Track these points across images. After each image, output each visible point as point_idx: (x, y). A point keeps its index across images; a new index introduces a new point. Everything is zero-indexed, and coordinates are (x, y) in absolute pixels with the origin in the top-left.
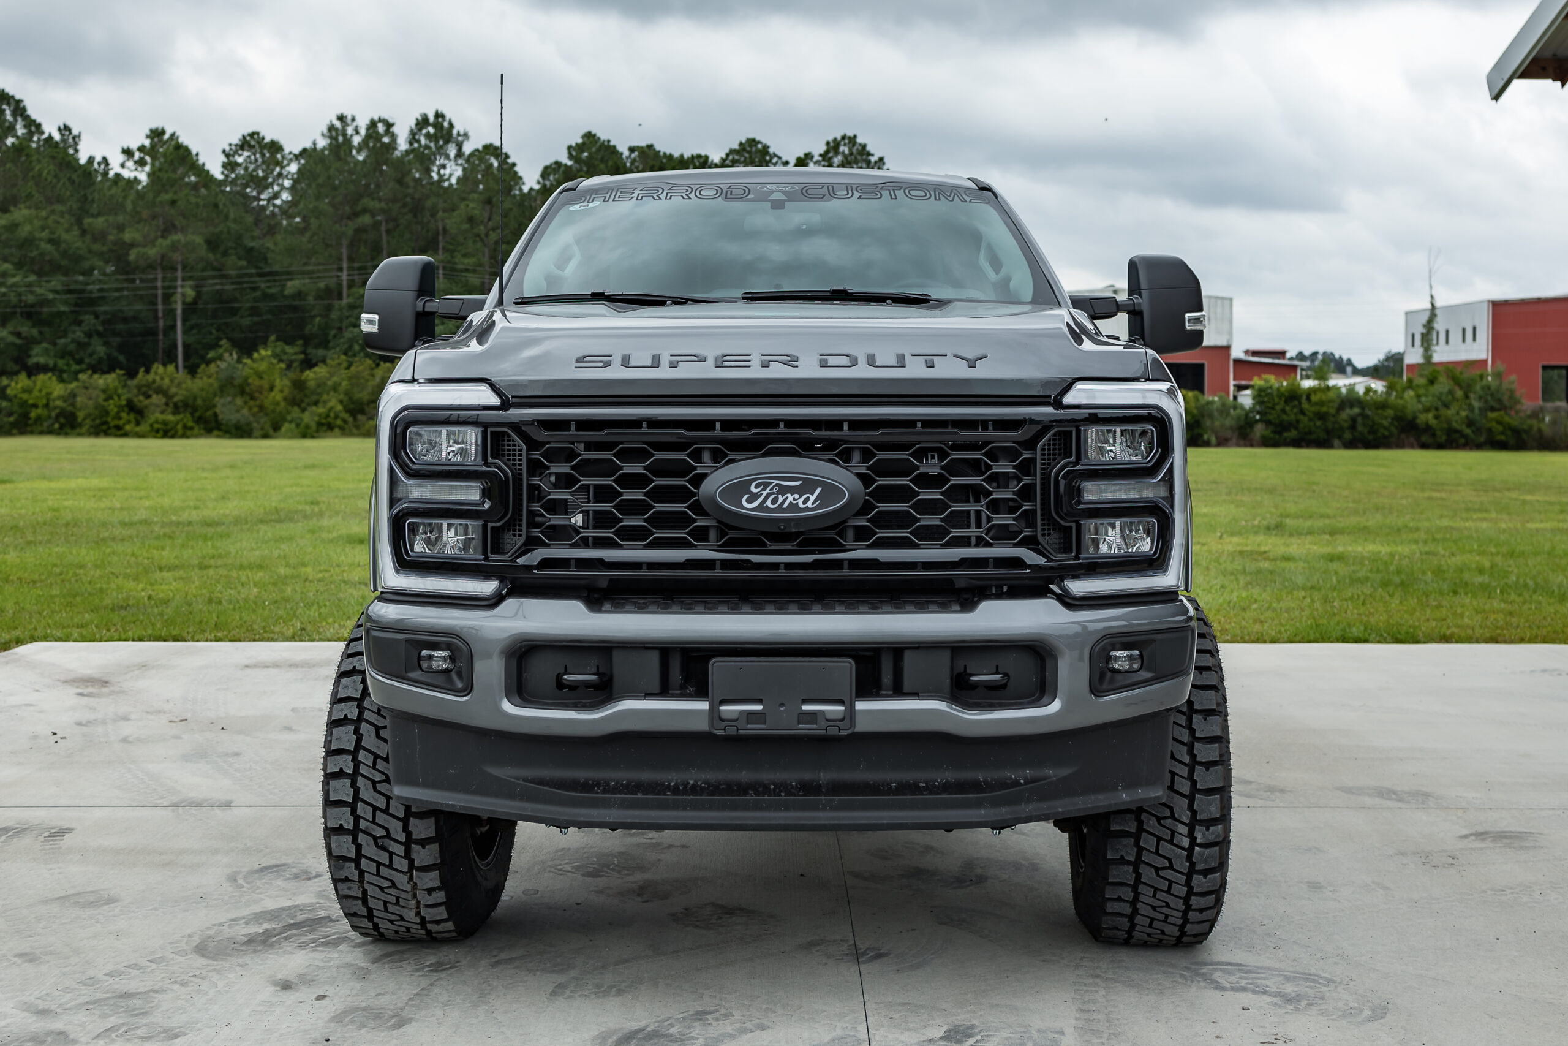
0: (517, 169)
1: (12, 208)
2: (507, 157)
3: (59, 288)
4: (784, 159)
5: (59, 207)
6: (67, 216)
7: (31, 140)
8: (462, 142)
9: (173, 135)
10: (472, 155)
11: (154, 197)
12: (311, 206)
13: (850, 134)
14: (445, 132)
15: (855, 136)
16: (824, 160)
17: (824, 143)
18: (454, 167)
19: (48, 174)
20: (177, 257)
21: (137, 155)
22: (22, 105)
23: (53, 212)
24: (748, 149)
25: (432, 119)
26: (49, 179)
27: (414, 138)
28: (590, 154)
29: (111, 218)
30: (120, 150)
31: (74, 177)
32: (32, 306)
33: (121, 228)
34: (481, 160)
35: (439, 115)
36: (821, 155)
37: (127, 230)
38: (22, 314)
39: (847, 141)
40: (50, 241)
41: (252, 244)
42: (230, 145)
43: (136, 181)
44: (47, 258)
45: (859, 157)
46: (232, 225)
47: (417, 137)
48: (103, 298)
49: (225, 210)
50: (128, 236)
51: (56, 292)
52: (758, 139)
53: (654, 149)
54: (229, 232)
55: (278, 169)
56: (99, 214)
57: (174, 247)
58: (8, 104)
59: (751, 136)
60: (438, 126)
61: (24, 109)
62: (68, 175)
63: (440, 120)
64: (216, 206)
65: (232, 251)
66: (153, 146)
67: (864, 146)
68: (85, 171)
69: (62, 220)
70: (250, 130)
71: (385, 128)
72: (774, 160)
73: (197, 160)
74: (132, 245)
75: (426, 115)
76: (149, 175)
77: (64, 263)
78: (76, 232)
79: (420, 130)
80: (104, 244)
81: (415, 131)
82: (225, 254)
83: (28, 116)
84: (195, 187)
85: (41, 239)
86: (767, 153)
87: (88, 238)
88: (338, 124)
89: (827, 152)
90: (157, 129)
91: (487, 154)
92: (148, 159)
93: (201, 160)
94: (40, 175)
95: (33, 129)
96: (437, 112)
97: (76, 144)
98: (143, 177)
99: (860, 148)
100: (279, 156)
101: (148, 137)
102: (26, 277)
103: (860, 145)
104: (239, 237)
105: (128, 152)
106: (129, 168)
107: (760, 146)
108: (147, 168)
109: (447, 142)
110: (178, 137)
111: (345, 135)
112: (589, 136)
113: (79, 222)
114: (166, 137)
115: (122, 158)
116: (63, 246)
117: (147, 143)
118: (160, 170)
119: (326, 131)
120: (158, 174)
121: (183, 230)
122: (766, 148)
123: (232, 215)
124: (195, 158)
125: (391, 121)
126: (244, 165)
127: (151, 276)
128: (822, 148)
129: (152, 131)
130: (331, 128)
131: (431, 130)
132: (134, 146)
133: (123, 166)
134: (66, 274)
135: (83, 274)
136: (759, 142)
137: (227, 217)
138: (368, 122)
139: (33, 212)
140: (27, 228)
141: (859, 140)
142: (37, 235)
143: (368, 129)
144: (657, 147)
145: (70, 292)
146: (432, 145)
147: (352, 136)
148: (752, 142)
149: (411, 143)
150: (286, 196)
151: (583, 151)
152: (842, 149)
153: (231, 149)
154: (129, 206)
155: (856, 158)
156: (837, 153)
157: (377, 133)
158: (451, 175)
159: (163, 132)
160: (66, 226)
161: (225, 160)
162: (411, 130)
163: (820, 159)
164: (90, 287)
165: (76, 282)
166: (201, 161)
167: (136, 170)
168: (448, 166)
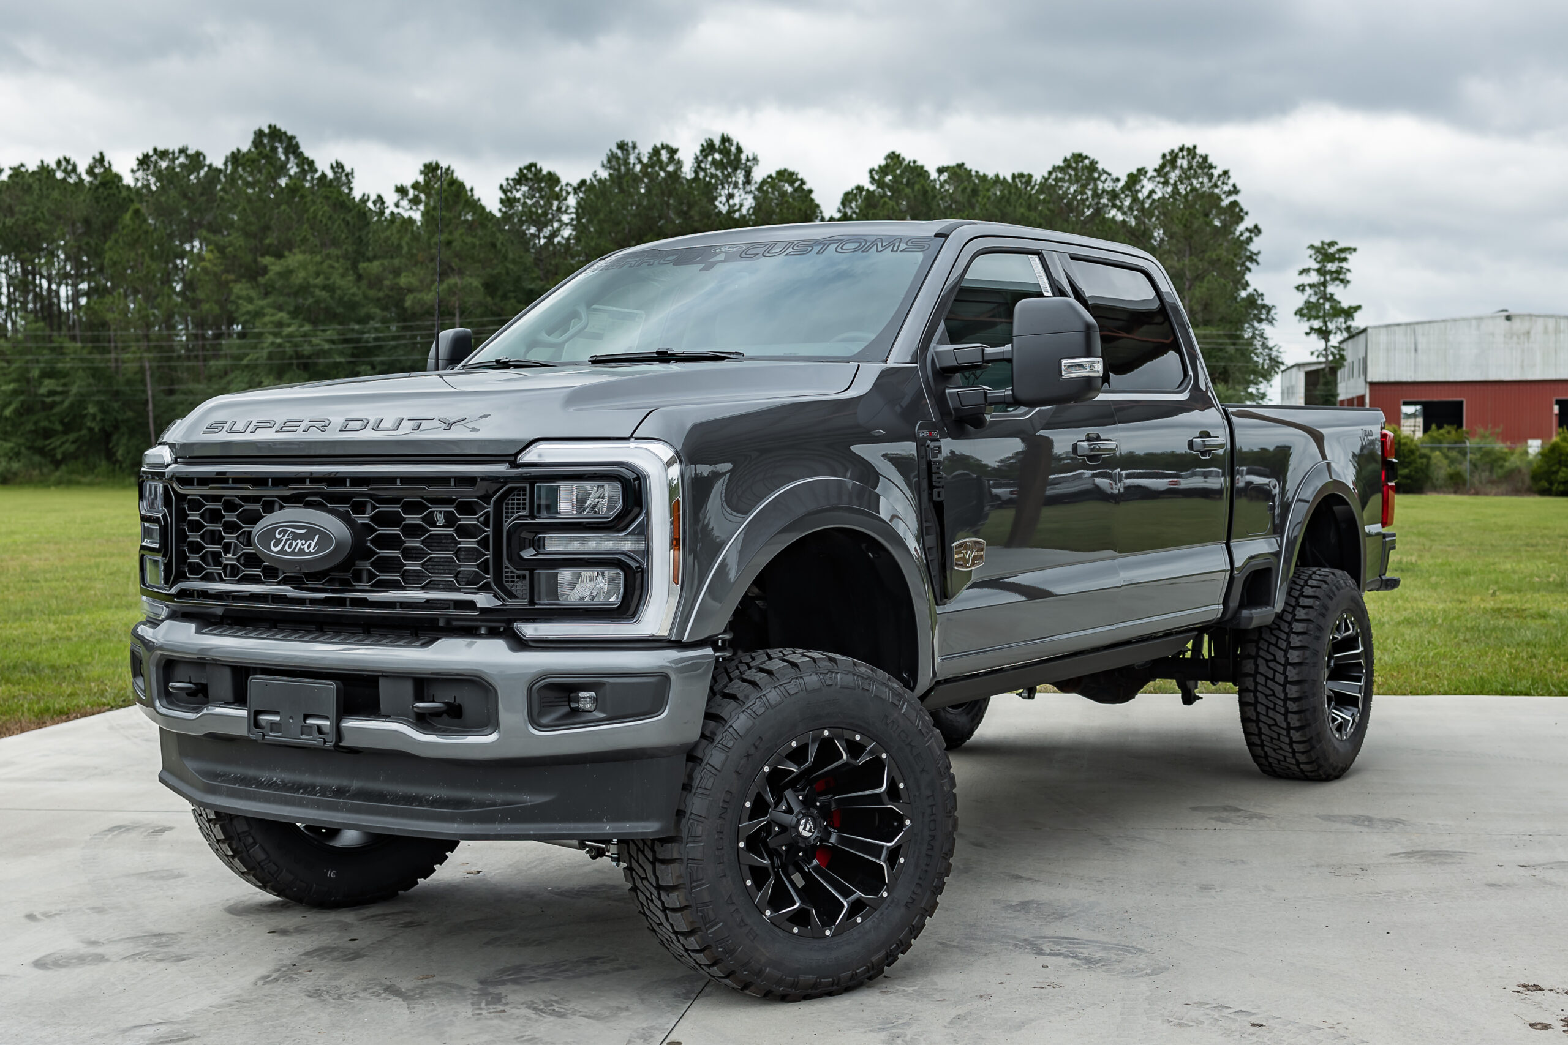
0: (813, 196)
1: (285, 253)
2: (803, 183)
3: (336, 337)
4: (1114, 176)
5: (334, 251)
6: (341, 260)
7: (304, 179)
8: (751, 168)
9: (447, 170)
10: (764, 182)
11: (429, 239)
12: (593, 244)
13: (1188, 145)
14: (732, 157)
15: (1194, 147)
16: (1159, 175)
18: (743, 196)
19: (322, 215)
20: (454, 301)
21: (411, 193)
22: (294, 143)
23: (328, 256)
24: (1074, 165)
25: (718, 143)
26: (324, 221)
27: (699, 166)
28: (894, 177)
29: (386, 262)
30: (393, 189)
31: (349, 218)
32: (309, 357)
33: (397, 272)
34: (773, 187)
35: (726, 140)
36: (1155, 170)
37: (404, 274)
38: (298, 365)
39: (1185, 153)
40: (324, 288)
41: (532, 286)
43: (411, 221)
44: (323, 305)
45: (1199, 171)
46: (511, 266)
47: (702, 165)
48: (380, 347)
49: (503, 250)
50: (403, 281)
51: (333, 342)
52: (1084, 154)
53: (966, 169)
54: (508, 274)
55: (556, 204)
56: (375, 257)
57: (451, 291)
58: (280, 141)
59: (1077, 151)
60: (725, 151)
61: (297, 147)
62: (343, 216)
63: (727, 145)
64: (494, 245)
65: (512, 295)
66: (427, 182)
67: (1205, 158)
68: (359, 210)
69: (336, 265)
70: (527, 162)
71: (668, 156)
72: (1103, 178)
73: (472, 196)
74: (410, 290)
75: (711, 140)
76: (423, 214)
77: (340, 310)
78: (351, 277)
79: (706, 157)
80: (380, 290)
81: (701, 158)
82: (505, 297)
83: (302, 154)
84: (470, 226)
85: (315, 286)
86: (1095, 169)
87: (364, 283)
88: (619, 152)
89: (1163, 167)
90: (431, 164)
91: (782, 181)
92: (423, 197)
94: (315, 217)
95: (306, 167)
96: (723, 136)
97: (349, 182)
98: (418, 216)
99: (1201, 160)
100: (557, 189)
101: (421, 172)
102: (301, 326)
103: (1201, 156)
104: (518, 279)
105: (401, 191)
106: (403, 208)
107: (1087, 162)
108: (422, 207)
109: (735, 169)
110: (452, 172)
111: (625, 162)
112: (894, 157)
113: (355, 266)
114: (441, 172)
115: (395, 197)
116: (338, 292)
117: (421, 179)
118: (436, 208)
119: (605, 162)
120: (432, 213)
121: (461, 273)
122: (1093, 163)
123: (511, 255)
124: (469, 194)
125: (676, 147)
126: (522, 201)
127: (429, 323)
128: (1158, 162)
129: (426, 166)
130: (612, 157)
131: (717, 156)
132: (408, 183)
133: (397, 205)
134: (340, 323)
135: (359, 322)
136: (1086, 157)
137: (505, 257)
138: (650, 149)
139: (308, 256)
140: (302, 274)
141: (1199, 151)
142: (312, 281)
143: (651, 157)
144: (968, 166)
145: (346, 341)
146: (719, 173)
147: (633, 164)
148: (1079, 157)
149: (696, 172)
150: (567, 232)
151: (887, 175)
152: (1179, 162)
153: (508, 184)
154: (405, 248)
155: (1196, 172)
156: (1174, 167)
157: (660, 161)
158: (741, 205)
159: (437, 167)
160: (341, 271)
161: (503, 195)
162: (697, 158)
163: (1155, 174)
164: (366, 336)
165: (353, 330)
166: (476, 198)
167: (411, 209)
168: (737, 195)
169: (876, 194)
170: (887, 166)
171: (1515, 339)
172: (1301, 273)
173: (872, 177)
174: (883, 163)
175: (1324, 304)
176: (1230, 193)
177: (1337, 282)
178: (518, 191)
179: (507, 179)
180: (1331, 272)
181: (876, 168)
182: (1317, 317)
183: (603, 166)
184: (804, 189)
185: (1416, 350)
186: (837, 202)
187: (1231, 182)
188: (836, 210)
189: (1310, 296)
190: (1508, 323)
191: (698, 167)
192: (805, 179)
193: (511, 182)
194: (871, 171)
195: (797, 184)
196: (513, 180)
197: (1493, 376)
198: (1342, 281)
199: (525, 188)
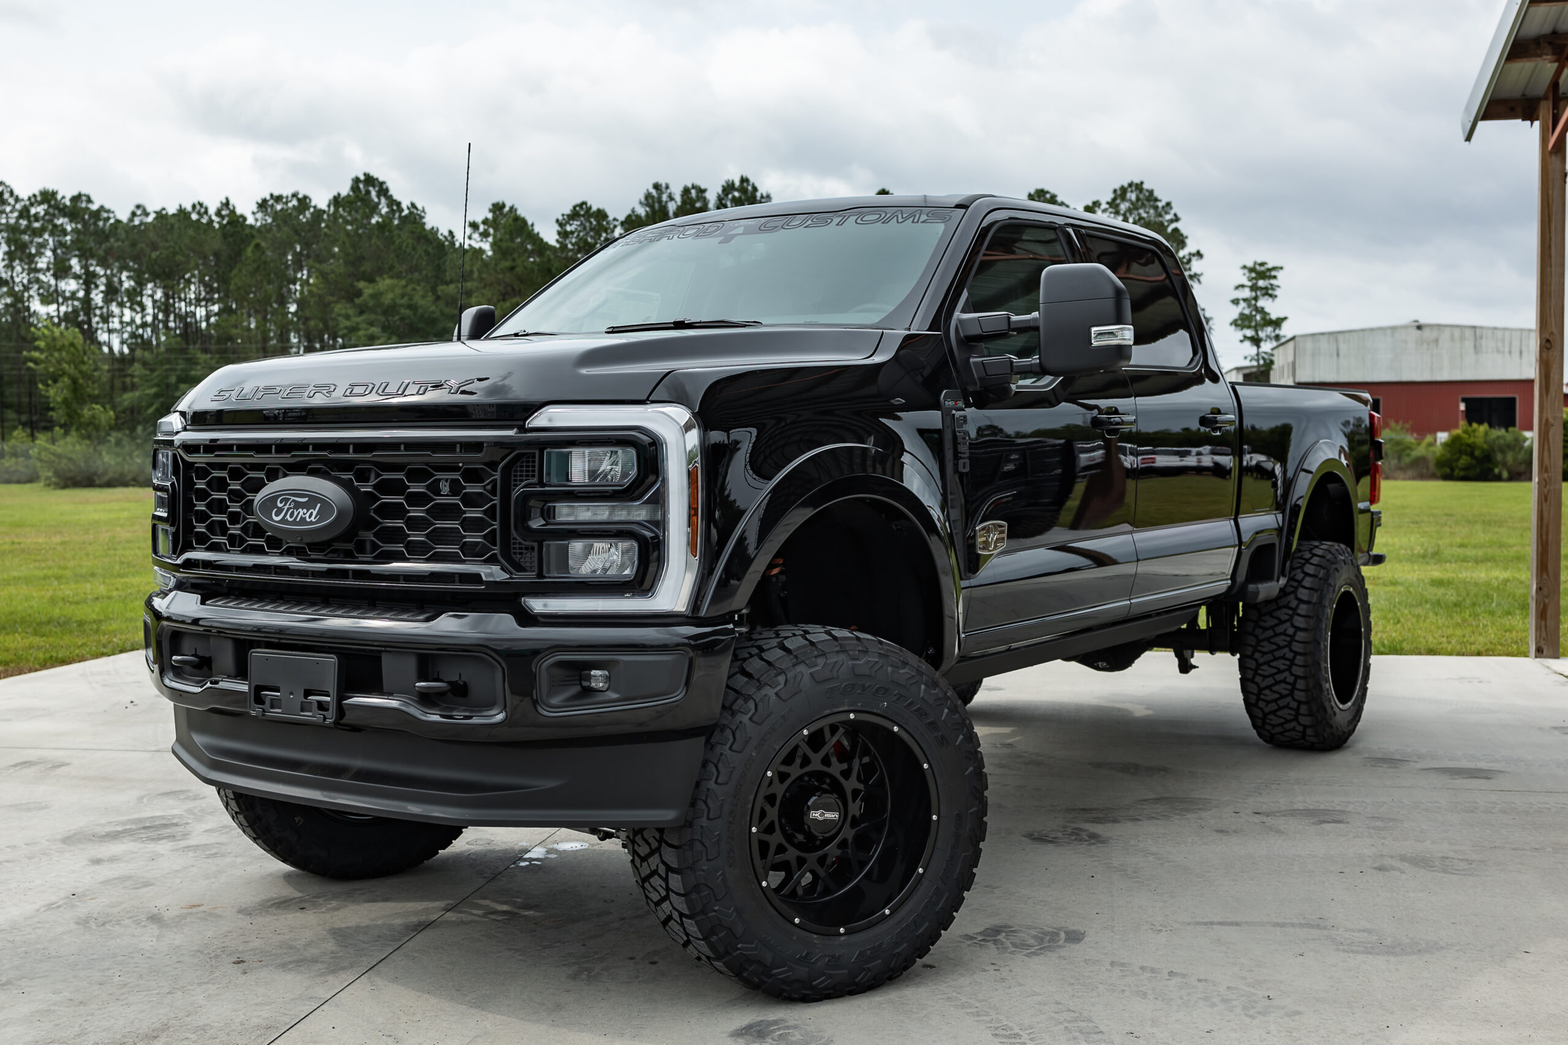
1: (378, 279)
5: (416, 276)
6: (423, 283)
7: (393, 218)
8: (765, 204)
9: (512, 208)
11: (497, 265)
13: (1137, 181)
14: (749, 194)
15: (1142, 183)
16: (1111, 207)
17: (1111, 190)
21: (482, 228)
22: (384, 187)
23: (411, 280)
24: (1037, 198)
25: (737, 183)
26: (408, 251)
27: (721, 203)
29: (462, 285)
30: (467, 224)
31: (430, 250)
33: (471, 294)
35: (744, 180)
36: (1108, 202)
39: (1133, 188)
40: (408, 307)
42: (563, 215)
43: (481, 251)
47: (724, 202)
52: (1046, 189)
55: (604, 235)
56: (454, 282)
58: (374, 186)
59: (1039, 187)
60: (743, 190)
61: (387, 190)
62: (424, 248)
63: (745, 184)
66: (495, 219)
67: (1151, 192)
69: (418, 288)
70: (579, 202)
71: (698, 194)
73: (533, 230)
75: (731, 181)
76: (492, 245)
78: (430, 298)
79: (727, 195)
81: (722, 196)
83: (391, 196)
84: (531, 254)
85: (401, 305)
86: (1056, 201)
87: (441, 303)
88: (654, 192)
89: (1114, 199)
90: (498, 204)
92: (491, 231)
93: (536, 229)
94: (400, 248)
95: (395, 208)
96: (742, 177)
98: (486, 246)
99: (1147, 194)
100: (605, 223)
101: (490, 211)
103: (1147, 191)
105: (474, 225)
106: (476, 240)
107: (1048, 195)
108: (490, 239)
109: (750, 204)
110: (516, 210)
111: (660, 201)
112: (883, 193)
113: (434, 290)
114: (507, 209)
115: (470, 231)
116: (420, 311)
117: (490, 216)
118: (501, 240)
119: (643, 200)
120: (499, 244)
122: (1054, 196)
124: (530, 228)
125: (703, 187)
126: (575, 233)
128: (1109, 196)
129: (494, 205)
130: (648, 196)
131: (737, 194)
132: (479, 219)
133: (472, 238)
136: (1048, 191)
138: (681, 189)
139: (395, 281)
140: (390, 296)
141: (1146, 187)
142: (398, 301)
143: (682, 196)
147: (666, 202)
148: (1041, 191)
149: (718, 208)
152: (1129, 195)
153: (564, 219)
154: (476, 275)
155: (1143, 204)
156: (1124, 199)
157: (691, 197)
159: (504, 206)
160: (422, 292)
161: (559, 229)
162: (719, 195)
163: (1107, 206)
166: (536, 231)
167: (482, 241)
171: (1425, 346)
172: (1237, 288)
175: (1255, 316)
176: (1171, 221)
177: (1267, 297)
178: (572, 224)
180: (1261, 289)
182: (1249, 327)
183: (641, 202)
185: (1338, 355)
187: (1172, 212)
189: (1244, 308)
190: (1419, 332)
193: (566, 217)
196: (568, 215)
197: (1406, 377)
198: (1271, 296)
199: (577, 222)
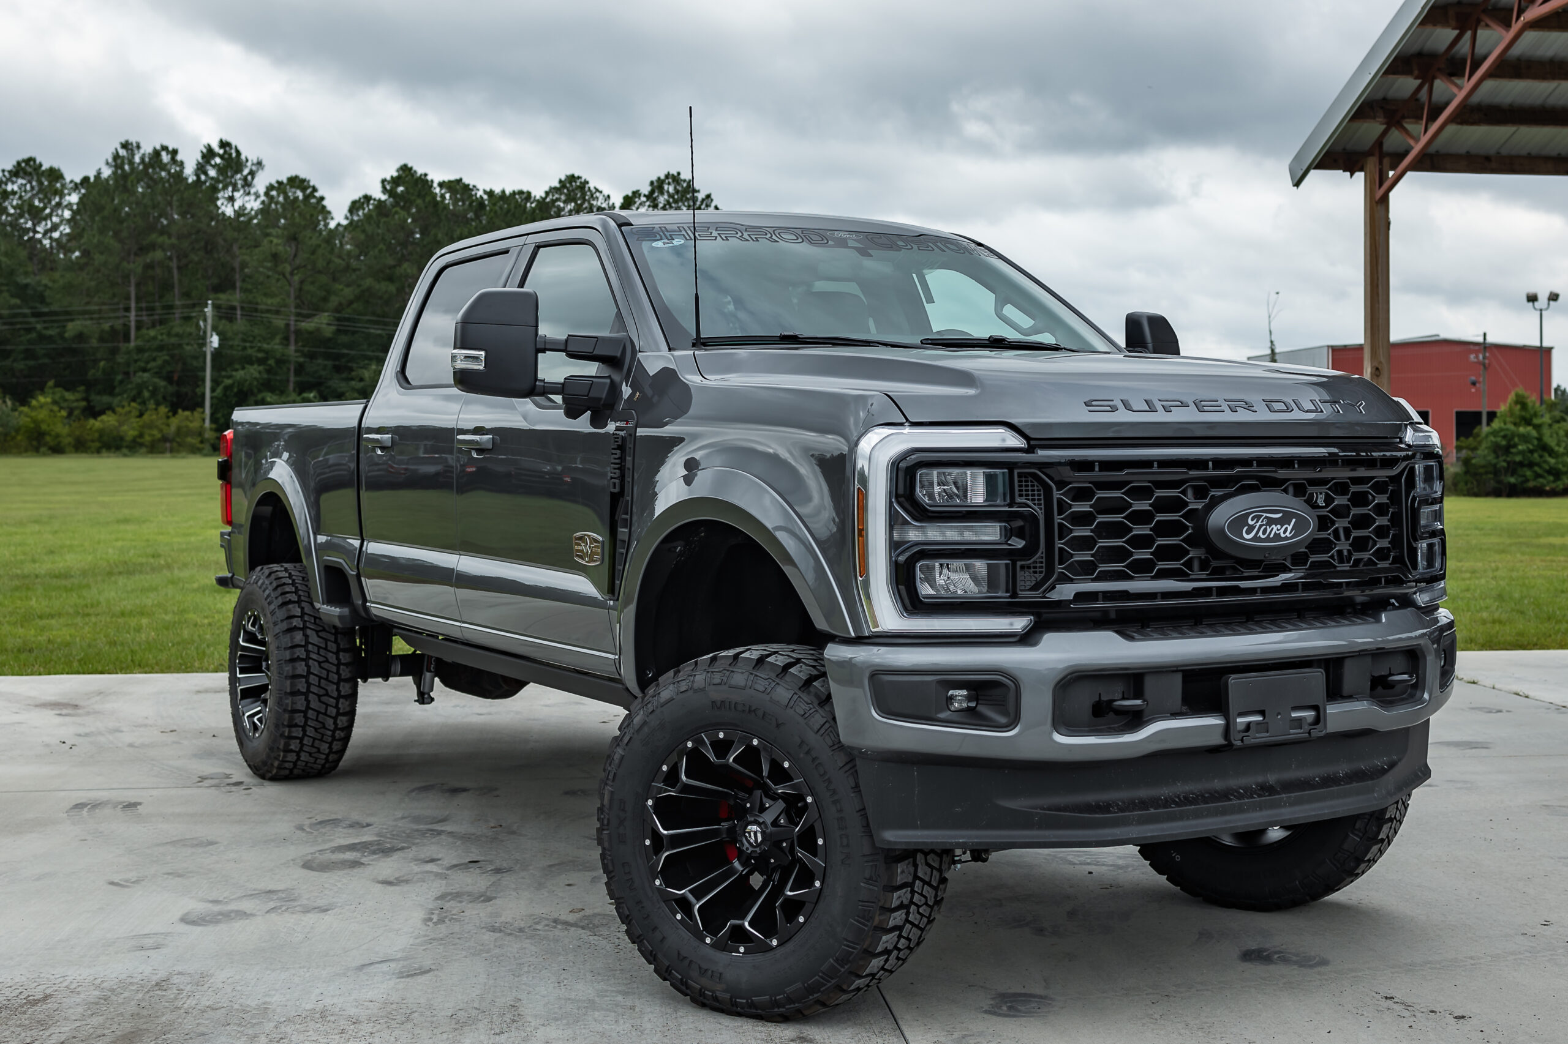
17: (649, 181)
41: (27, 281)
65: (4, 288)
169: (388, 203)
170: (399, 177)
173: (384, 187)
174: (395, 174)
178: (13, 183)
179: (3, 171)
181: (389, 178)
183: (107, 163)
184: (315, 197)
186: (345, 210)
188: (343, 216)
191: (201, 169)
192: (317, 186)
193: (6, 174)
194: (383, 181)
195: (309, 191)
196: (10, 172)
199: (21, 181)
